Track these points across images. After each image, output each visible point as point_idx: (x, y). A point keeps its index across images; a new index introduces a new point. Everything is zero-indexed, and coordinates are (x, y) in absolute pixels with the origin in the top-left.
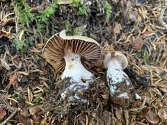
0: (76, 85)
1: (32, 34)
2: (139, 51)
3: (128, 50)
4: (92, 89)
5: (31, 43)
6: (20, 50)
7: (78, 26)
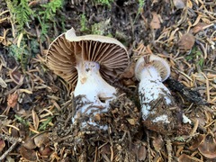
0: (91, 107)
1: (36, 38)
2: (189, 52)
3: (173, 52)
4: (113, 112)
5: (35, 50)
6: (19, 60)
7: (97, 22)
